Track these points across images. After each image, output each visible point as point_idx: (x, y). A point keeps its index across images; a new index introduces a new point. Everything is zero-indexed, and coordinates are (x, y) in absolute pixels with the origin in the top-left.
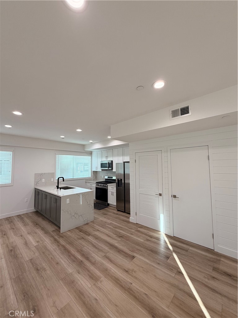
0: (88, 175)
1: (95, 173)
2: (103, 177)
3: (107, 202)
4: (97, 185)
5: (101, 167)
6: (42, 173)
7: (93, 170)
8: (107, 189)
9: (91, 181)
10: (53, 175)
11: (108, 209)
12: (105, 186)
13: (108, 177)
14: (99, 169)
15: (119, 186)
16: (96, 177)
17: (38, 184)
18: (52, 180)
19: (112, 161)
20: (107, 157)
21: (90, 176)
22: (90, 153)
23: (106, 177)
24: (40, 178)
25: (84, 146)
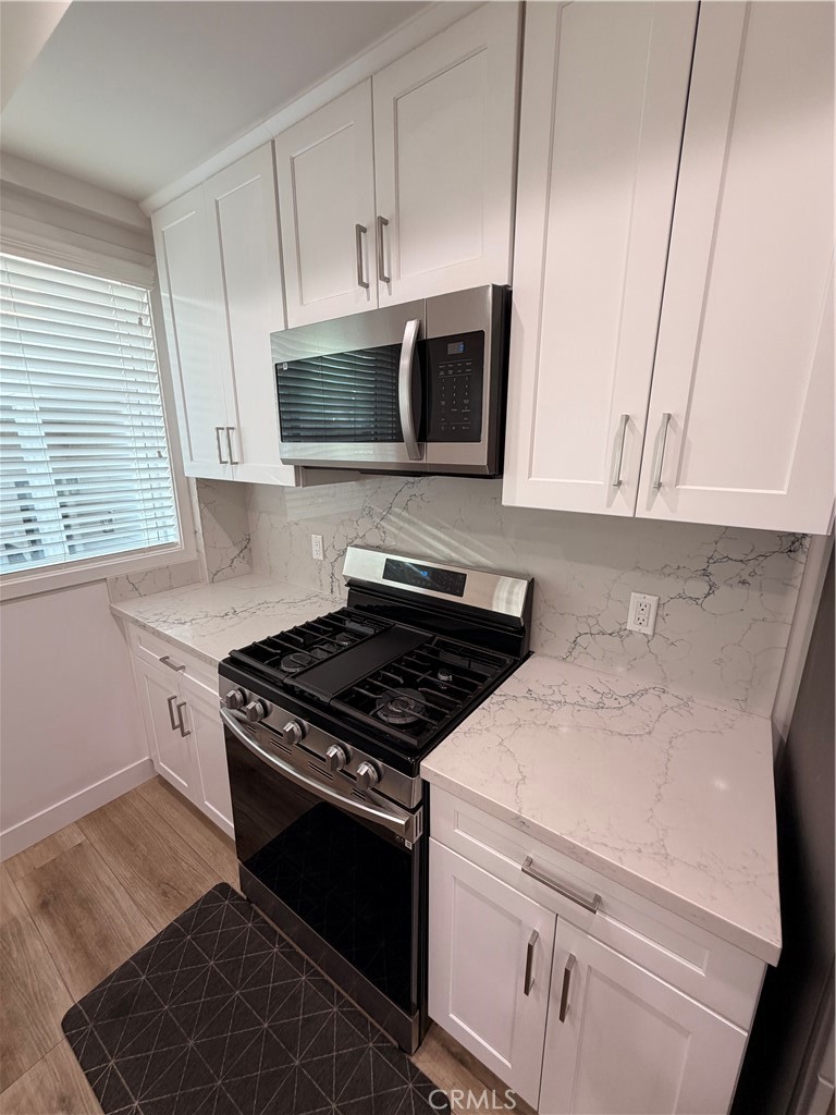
2: (318, 551)
5: (289, 434)
13: (391, 570)
14: (265, 454)
16: (245, 544)
19: (504, 297)
20: (377, 238)
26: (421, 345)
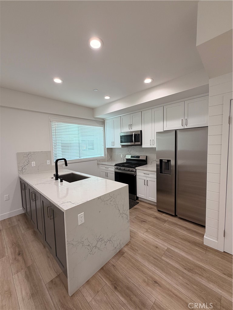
0: (100, 153)
1: (110, 151)
2: (122, 157)
3: (136, 195)
4: (117, 169)
5: (121, 142)
6: (30, 153)
7: (107, 147)
8: (136, 175)
9: (105, 161)
10: (48, 154)
11: (139, 207)
12: (132, 171)
13: (132, 157)
14: (118, 144)
15: (161, 172)
16: (111, 157)
17: (24, 171)
18: (48, 162)
19: (141, 131)
20: (131, 126)
21: (103, 155)
22: (102, 122)
23: (129, 157)
24: (27, 161)
25: (92, 110)
26: (135, 134)
